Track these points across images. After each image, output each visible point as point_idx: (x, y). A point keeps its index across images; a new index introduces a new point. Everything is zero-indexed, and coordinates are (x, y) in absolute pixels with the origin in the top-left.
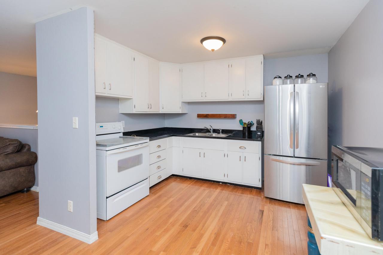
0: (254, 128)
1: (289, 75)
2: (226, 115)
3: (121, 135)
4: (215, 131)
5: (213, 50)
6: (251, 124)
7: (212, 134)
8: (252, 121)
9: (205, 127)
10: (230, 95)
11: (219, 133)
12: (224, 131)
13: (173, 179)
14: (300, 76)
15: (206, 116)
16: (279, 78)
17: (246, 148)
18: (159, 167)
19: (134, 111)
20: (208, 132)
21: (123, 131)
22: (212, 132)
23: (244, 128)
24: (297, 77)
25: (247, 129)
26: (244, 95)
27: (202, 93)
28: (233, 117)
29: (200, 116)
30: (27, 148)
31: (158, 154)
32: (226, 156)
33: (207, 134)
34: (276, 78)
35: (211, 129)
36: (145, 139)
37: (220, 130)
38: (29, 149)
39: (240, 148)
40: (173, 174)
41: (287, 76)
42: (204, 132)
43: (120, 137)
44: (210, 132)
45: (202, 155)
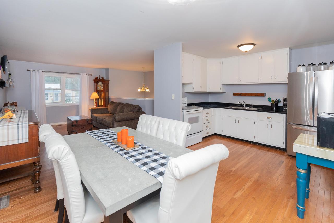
0: (281, 105)
1: (312, 63)
2: (257, 94)
3: (186, 105)
4: (247, 106)
5: (246, 51)
6: (278, 101)
7: (245, 108)
8: (279, 99)
9: (239, 103)
10: (260, 79)
11: (251, 107)
12: (254, 106)
13: (216, 136)
14: (323, 63)
15: (241, 95)
16: (303, 66)
17: (272, 119)
18: (207, 126)
19: (193, 91)
20: (241, 106)
21: (187, 103)
22: (245, 107)
23: (272, 104)
24: (320, 64)
25: (274, 105)
26: (272, 79)
27: (237, 78)
28: (263, 95)
29: (235, 94)
30: (141, 110)
31: (207, 118)
32: (256, 123)
33: (241, 108)
34: (300, 66)
35: (244, 104)
36: (201, 108)
37: (251, 105)
38: (142, 110)
39: (267, 118)
40: (215, 133)
41: (310, 64)
42: (239, 106)
43: (186, 106)
44: (244, 106)
45: (237, 121)
